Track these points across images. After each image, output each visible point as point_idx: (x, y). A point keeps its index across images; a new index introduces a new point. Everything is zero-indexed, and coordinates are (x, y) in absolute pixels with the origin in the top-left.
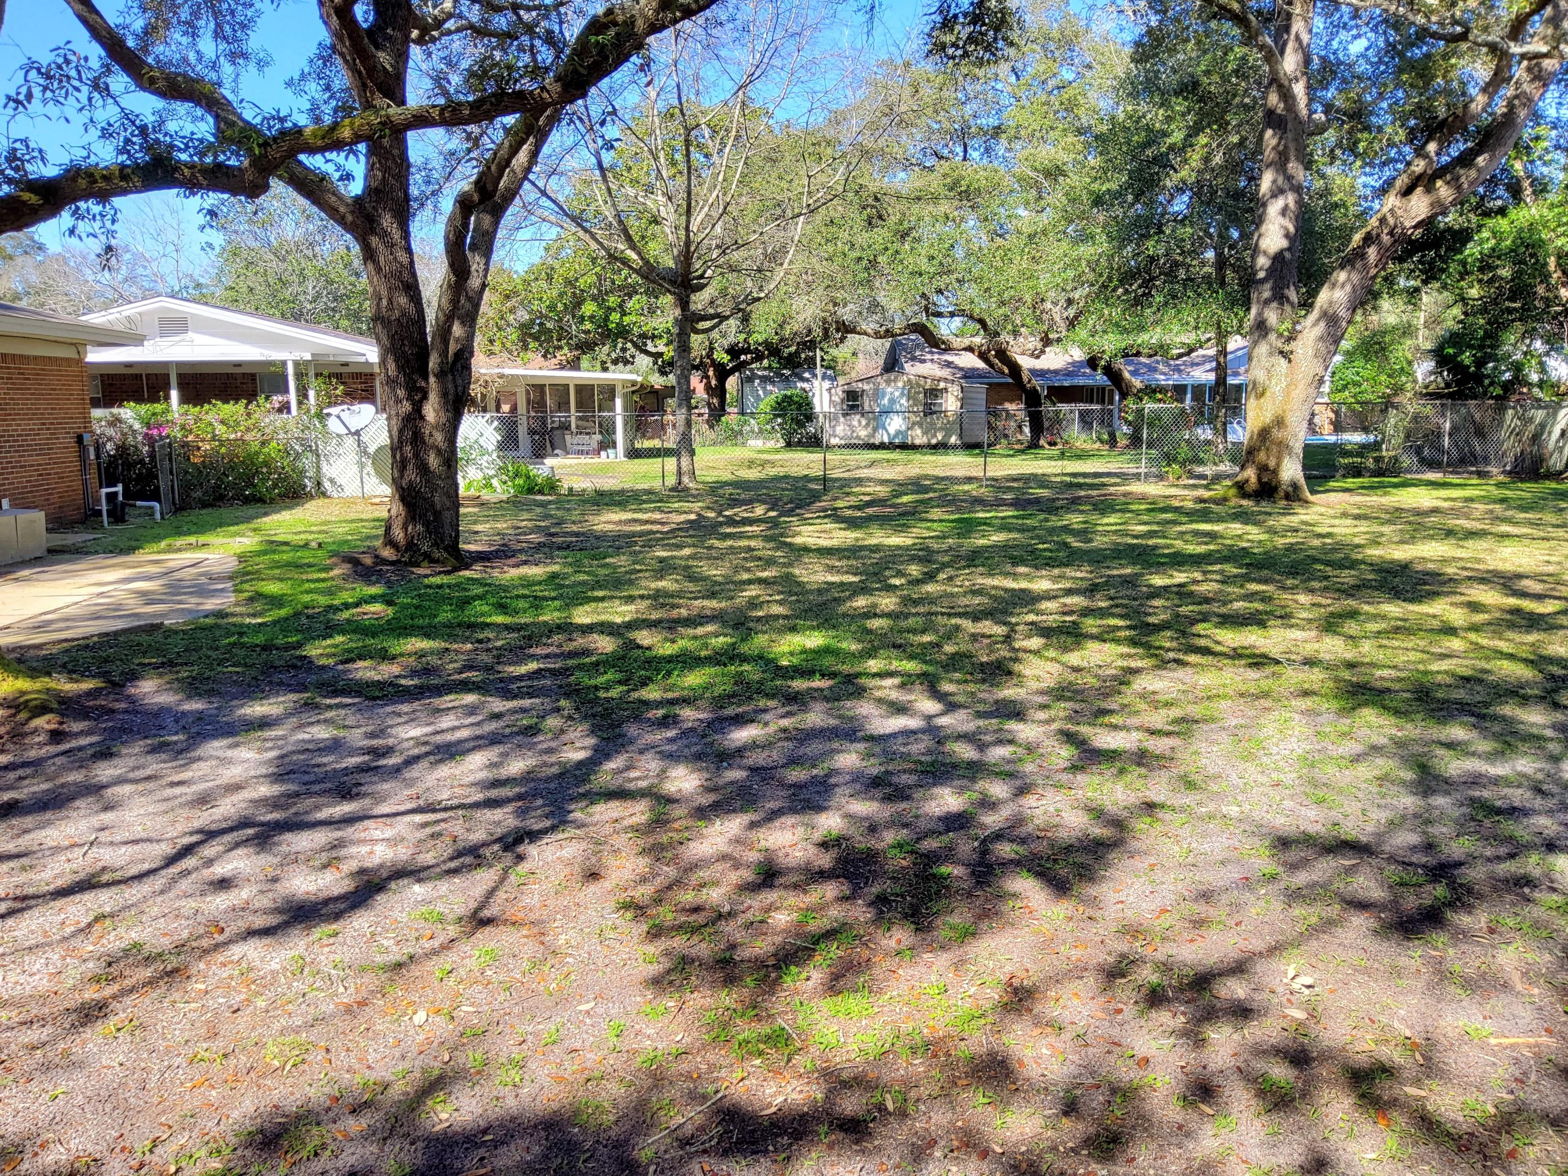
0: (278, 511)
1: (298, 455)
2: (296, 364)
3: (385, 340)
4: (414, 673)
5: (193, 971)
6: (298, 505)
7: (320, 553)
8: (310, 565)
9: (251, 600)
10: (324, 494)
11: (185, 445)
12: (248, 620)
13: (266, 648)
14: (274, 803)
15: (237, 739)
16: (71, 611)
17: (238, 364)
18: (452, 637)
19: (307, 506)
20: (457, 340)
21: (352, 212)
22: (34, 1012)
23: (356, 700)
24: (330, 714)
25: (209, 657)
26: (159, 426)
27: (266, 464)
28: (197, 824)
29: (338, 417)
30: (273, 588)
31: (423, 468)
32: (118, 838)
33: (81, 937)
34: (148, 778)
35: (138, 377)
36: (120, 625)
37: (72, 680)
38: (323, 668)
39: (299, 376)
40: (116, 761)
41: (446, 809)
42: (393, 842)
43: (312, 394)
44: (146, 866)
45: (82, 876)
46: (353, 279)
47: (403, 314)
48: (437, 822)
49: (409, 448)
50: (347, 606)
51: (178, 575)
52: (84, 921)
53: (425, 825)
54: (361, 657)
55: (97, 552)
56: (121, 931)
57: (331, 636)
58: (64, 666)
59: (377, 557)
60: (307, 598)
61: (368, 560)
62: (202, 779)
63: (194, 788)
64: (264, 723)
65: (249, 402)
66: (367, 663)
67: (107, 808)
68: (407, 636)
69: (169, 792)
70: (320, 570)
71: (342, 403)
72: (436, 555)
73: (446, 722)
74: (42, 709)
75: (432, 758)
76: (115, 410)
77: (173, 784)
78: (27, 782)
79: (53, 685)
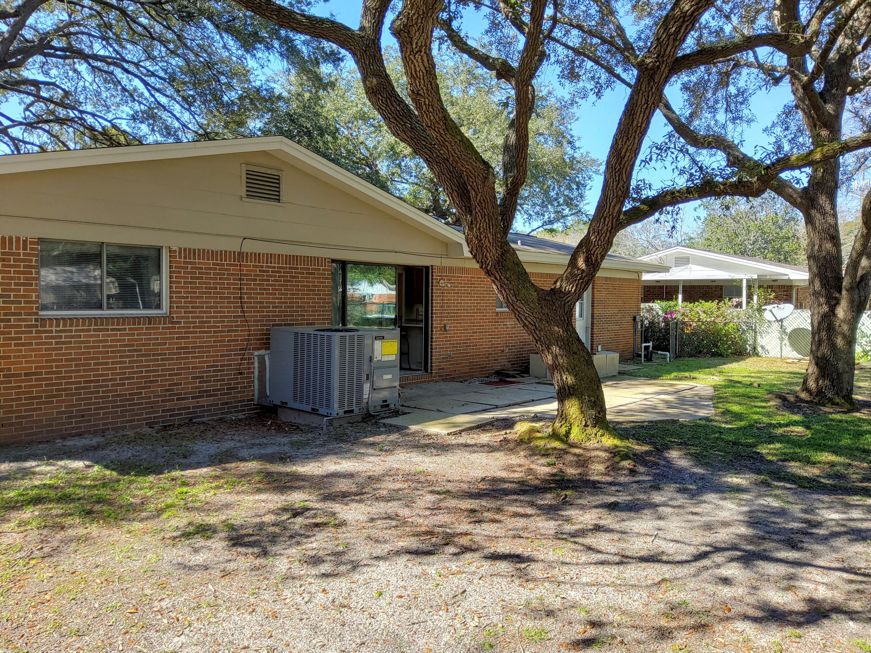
0: (731, 363)
1: (744, 332)
2: (748, 281)
3: (815, 269)
4: (829, 476)
5: (716, 629)
6: (742, 359)
7: (761, 390)
8: (756, 398)
9: (723, 413)
10: (757, 355)
11: (684, 323)
12: (723, 425)
13: (734, 443)
14: (750, 540)
15: (725, 495)
16: (633, 406)
17: (713, 281)
18: (853, 457)
19: (747, 360)
20: (863, 268)
21: (801, 197)
22: (638, 622)
23: (793, 486)
24: (778, 492)
25: (705, 444)
26: (671, 313)
27: (726, 335)
28: (708, 540)
29: (771, 311)
30: (736, 408)
31: (833, 346)
32: (668, 537)
33: (655, 588)
34: (679, 507)
35: (661, 287)
36: (659, 418)
37: (638, 444)
38: (771, 462)
39: (749, 287)
40: (662, 492)
41: (864, 575)
42: (830, 586)
43: (755, 297)
44: (684, 558)
45: (652, 553)
46: (778, 230)
47: (828, 253)
48: (861, 582)
49: (824, 333)
50: (780, 425)
51: (683, 394)
52: (657, 580)
53: (851, 582)
54: (793, 460)
55: (640, 376)
56: (676, 591)
57: (773, 443)
58: (634, 435)
59: (797, 397)
60: (756, 417)
61: (792, 398)
62: (708, 514)
63: (704, 519)
64: (738, 489)
65: (720, 301)
66: (797, 464)
67: (660, 518)
68: (822, 451)
69: (691, 517)
70: (762, 401)
71: (773, 303)
72: (837, 400)
73: (856, 514)
74: (626, 457)
75: (849, 537)
76: (651, 304)
77: (693, 513)
78: (621, 494)
79: (629, 445)
